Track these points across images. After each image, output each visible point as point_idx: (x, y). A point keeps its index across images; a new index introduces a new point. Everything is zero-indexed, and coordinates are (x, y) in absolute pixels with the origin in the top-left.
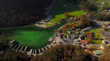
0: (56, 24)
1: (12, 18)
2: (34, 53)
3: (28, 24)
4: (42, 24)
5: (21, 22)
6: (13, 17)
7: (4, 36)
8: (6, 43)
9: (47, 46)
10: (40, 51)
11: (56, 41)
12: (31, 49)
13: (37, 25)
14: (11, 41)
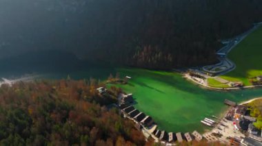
0: (239, 86)
1: (143, 50)
2: (158, 136)
3: (168, 70)
4: (199, 77)
5: (155, 61)
6: (145, 49)
7: (118, 81)
8: (116, 94)
9: (193, 134)
10: (171, 139)
11: (221, 132)
12: (154, 124)
13: (188, 76)
14: (125, 94)
